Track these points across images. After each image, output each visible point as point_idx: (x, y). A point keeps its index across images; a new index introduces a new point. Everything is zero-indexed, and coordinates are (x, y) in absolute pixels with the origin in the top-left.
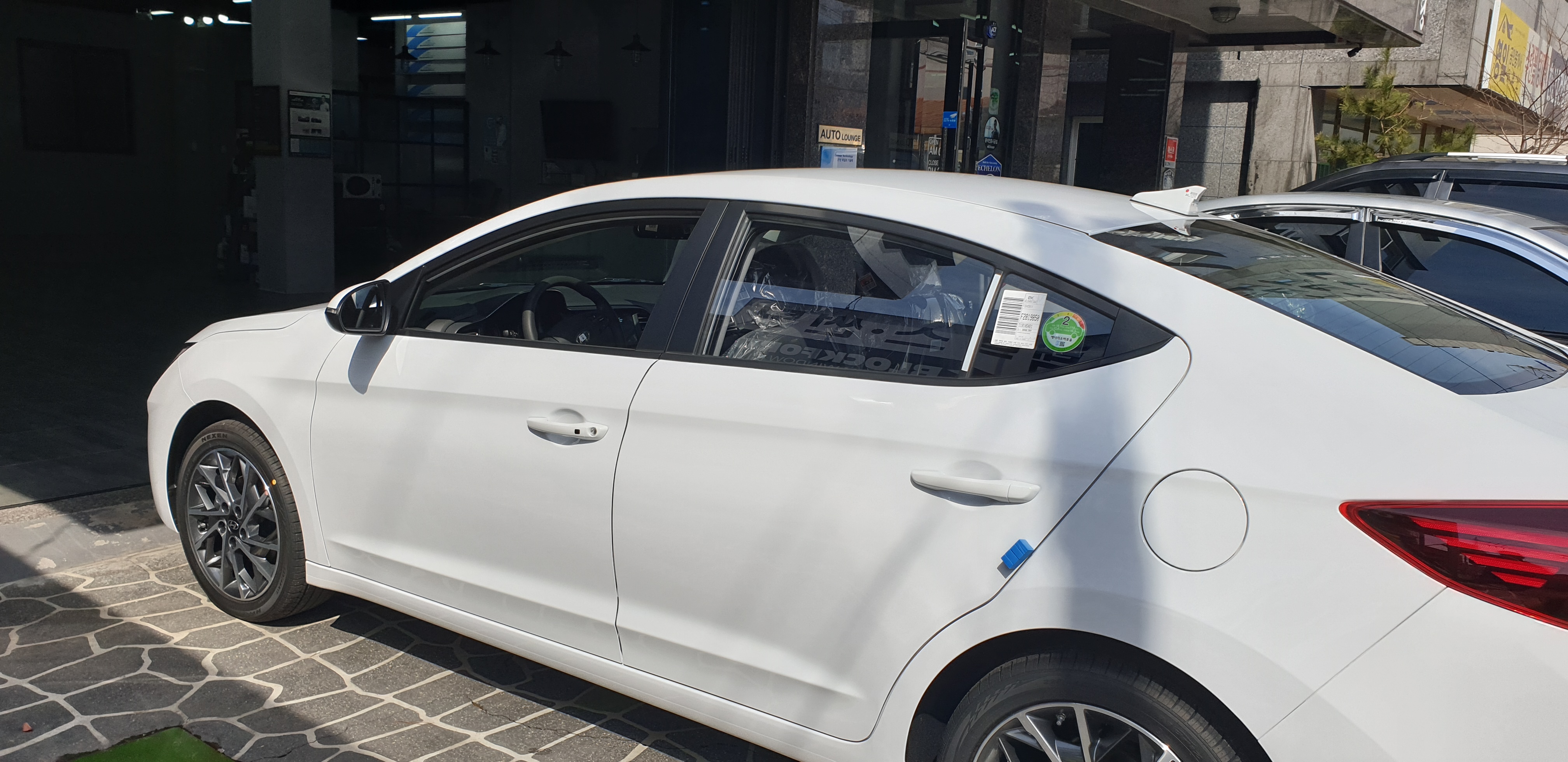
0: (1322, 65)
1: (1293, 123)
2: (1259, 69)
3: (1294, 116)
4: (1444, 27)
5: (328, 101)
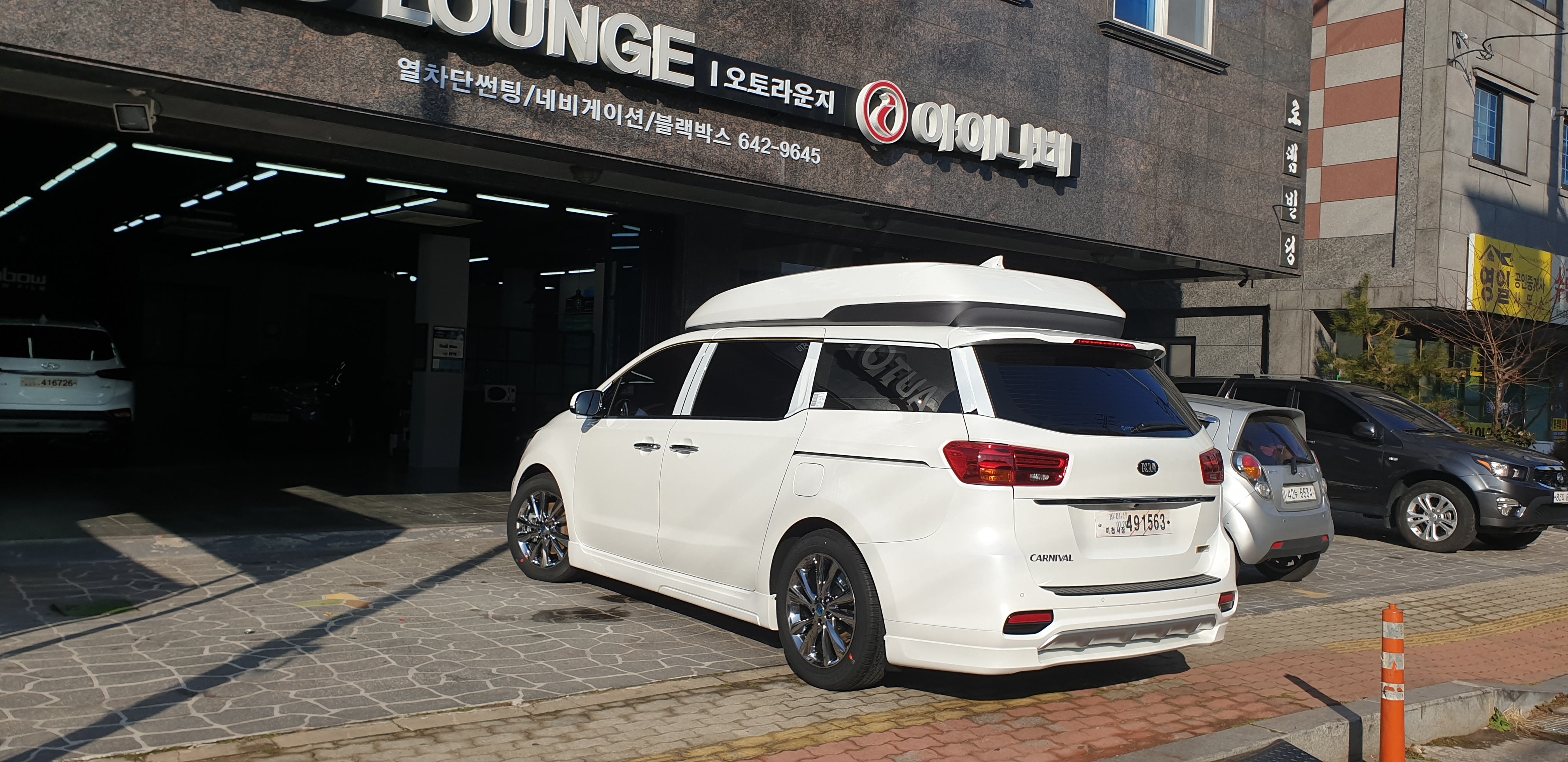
0: (1320, 291)
2: (1269, 295)
5: (463, 333)
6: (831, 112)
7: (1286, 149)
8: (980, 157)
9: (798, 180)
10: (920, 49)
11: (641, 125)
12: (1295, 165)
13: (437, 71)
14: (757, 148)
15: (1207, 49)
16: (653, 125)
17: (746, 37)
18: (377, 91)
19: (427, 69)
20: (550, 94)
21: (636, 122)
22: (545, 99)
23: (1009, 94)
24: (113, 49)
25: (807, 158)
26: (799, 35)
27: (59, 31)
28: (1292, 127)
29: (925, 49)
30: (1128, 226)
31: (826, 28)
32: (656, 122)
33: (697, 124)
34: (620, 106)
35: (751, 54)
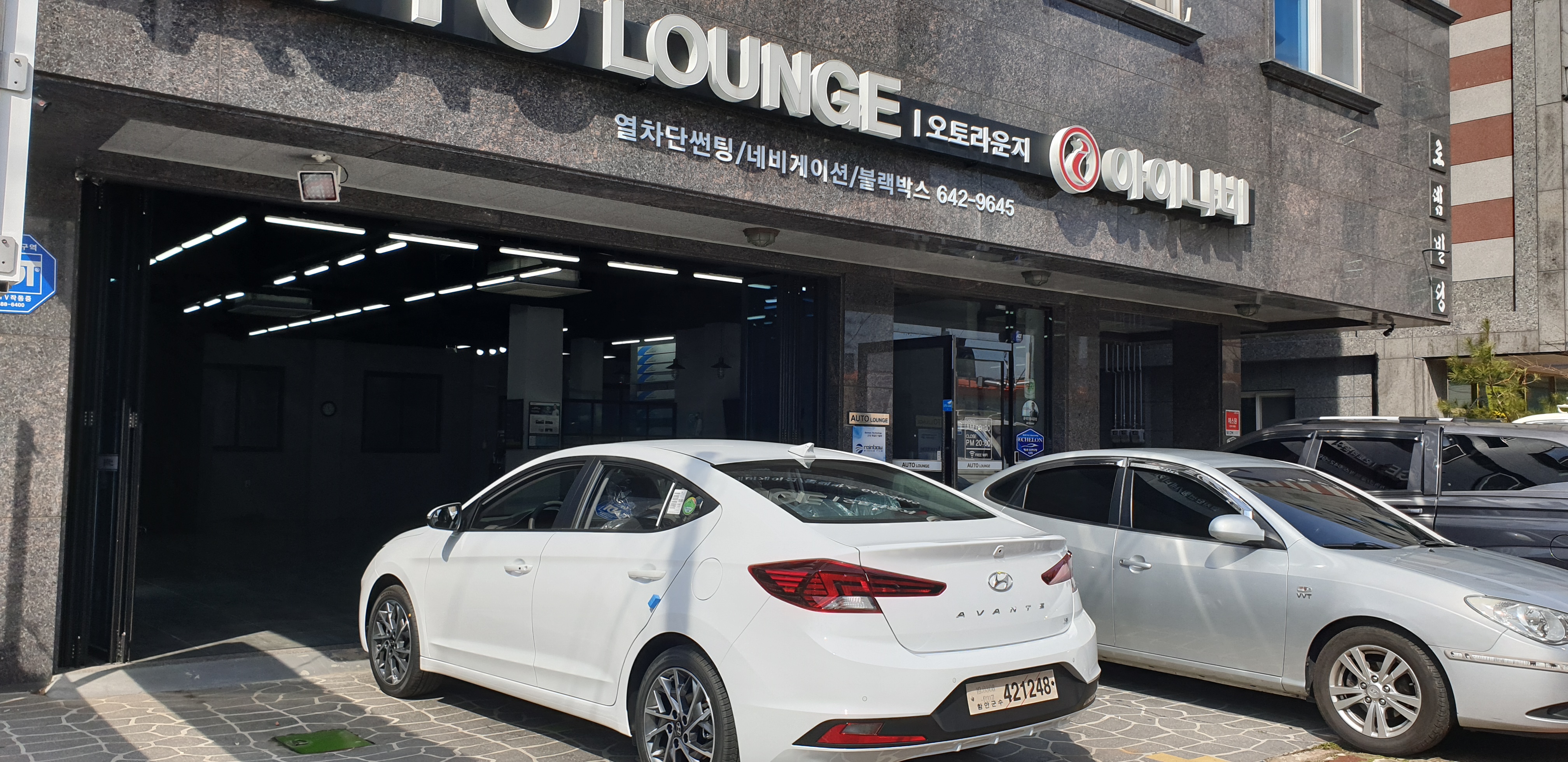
0: (1432, 338)
1: (1412, 391)
2: (1375, 344)
3: (1412, 386)
4: (1538, 301)
5: (558, 408)
6: (1027, 160)
7: (1432, 191)
8: (1165, 206)
9: (993, 234)
10: (1102, 93)
11: (845, 181)
12: (1441, 208)
13: (653, 128)
14: (955, 201)
15: (1358, 88)
16: (858, 181)
17: (942, 83)
18: (596, 151)
19: (643, 126)
20: (761, 150)
21: (841, 178)
22: (755, 156)
23: (1184, 138)
24: (334, 108)
25: (1003, 211)
26: (991, 79)
27: (282, 90)
28: (1435, 169)
29: (1107, 92)
30: (1297, 276)
31: (1015, 73)
32: (859, 177)
33: (898, 177)
34: (826, 161)
35: (946, 101)
